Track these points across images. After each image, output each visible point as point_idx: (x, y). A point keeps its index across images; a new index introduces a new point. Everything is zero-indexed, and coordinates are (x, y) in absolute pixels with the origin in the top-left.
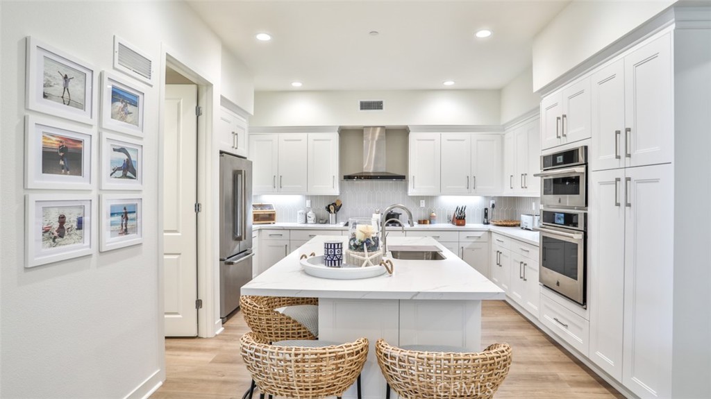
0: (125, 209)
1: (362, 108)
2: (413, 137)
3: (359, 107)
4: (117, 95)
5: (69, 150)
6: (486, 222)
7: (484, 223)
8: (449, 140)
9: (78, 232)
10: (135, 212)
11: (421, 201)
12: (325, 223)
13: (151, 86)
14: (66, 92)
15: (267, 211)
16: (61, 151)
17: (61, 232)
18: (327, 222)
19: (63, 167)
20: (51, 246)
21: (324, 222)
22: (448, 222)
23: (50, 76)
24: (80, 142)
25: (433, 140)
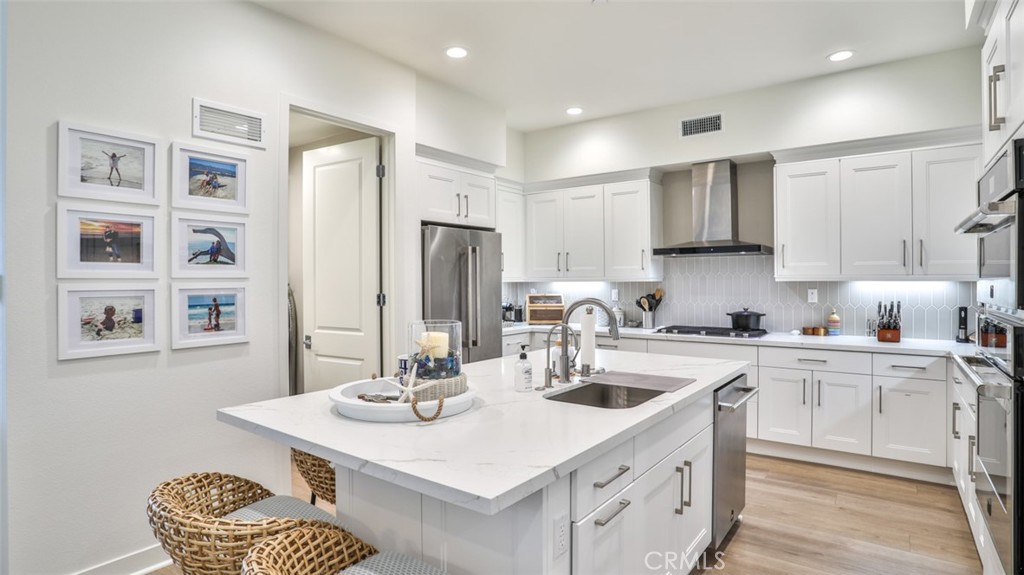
0: (215, 300)
1: (685, 133)
2: (781, 171)
3: (681, 132)
4: (195, 167)
5: (120, 236)
6: (962, 336)
7: (959, 340)
8: (856, 170)
9: (135, 325)
10: (233, 304)
11: (810, 291)
12: (637, 326)
13: (264, 149)
14: (114, 171)
15: (552, 306)
16: (107, 237)
17: (109, 325)
18: (640, 325)
19: (111, 255)
20: (93, 339)
21: (635, 324)
22: (869, 334)
23: (91, 158)
24: (138, 225)
25: (824, 173)
